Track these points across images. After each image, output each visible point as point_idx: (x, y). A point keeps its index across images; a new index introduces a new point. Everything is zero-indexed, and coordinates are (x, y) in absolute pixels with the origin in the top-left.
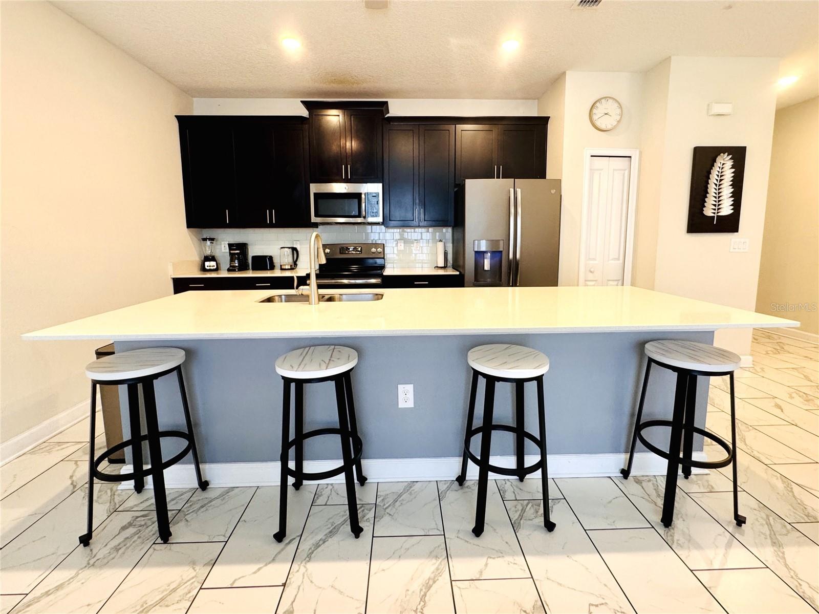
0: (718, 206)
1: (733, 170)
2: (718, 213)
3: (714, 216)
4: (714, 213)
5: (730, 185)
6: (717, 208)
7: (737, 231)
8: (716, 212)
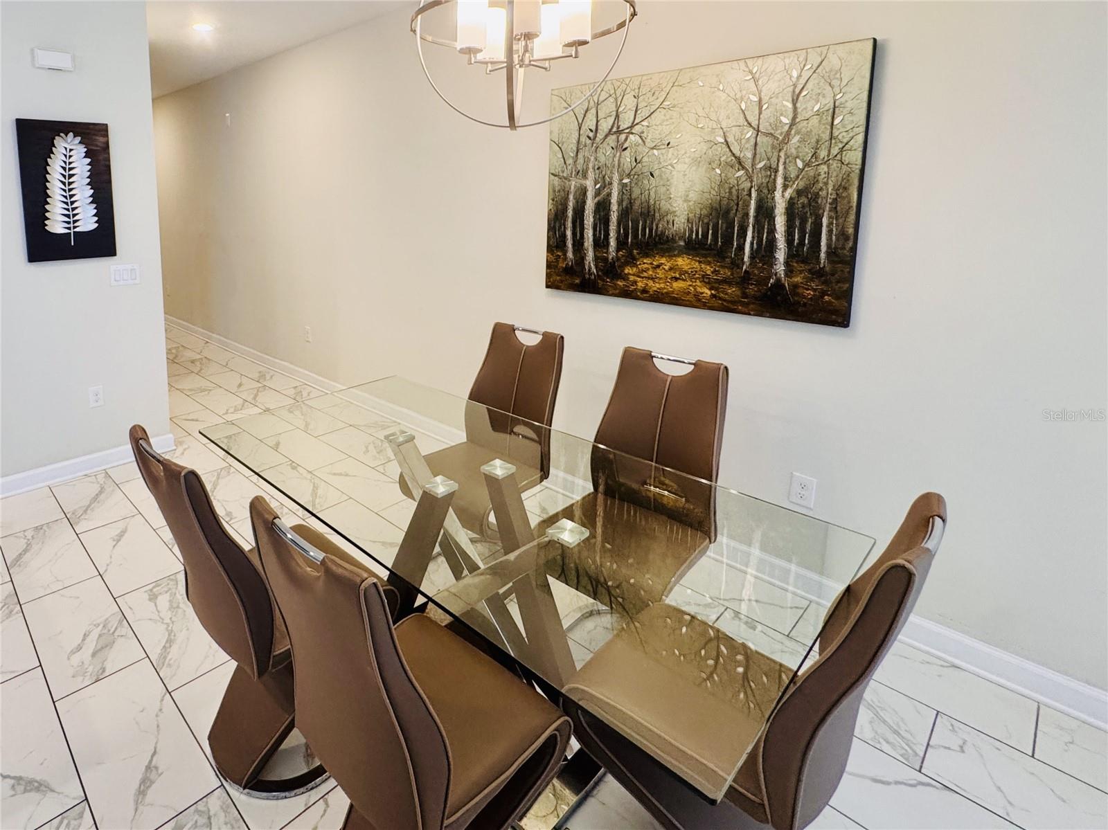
0: (71, 215)
1: (88, 160)
2: (75, 227)
3: (70, 233)
4: (69, 228)
5: (88, 184)
6: (71, 220)
7: (114, 254)
8: (72, 225)
